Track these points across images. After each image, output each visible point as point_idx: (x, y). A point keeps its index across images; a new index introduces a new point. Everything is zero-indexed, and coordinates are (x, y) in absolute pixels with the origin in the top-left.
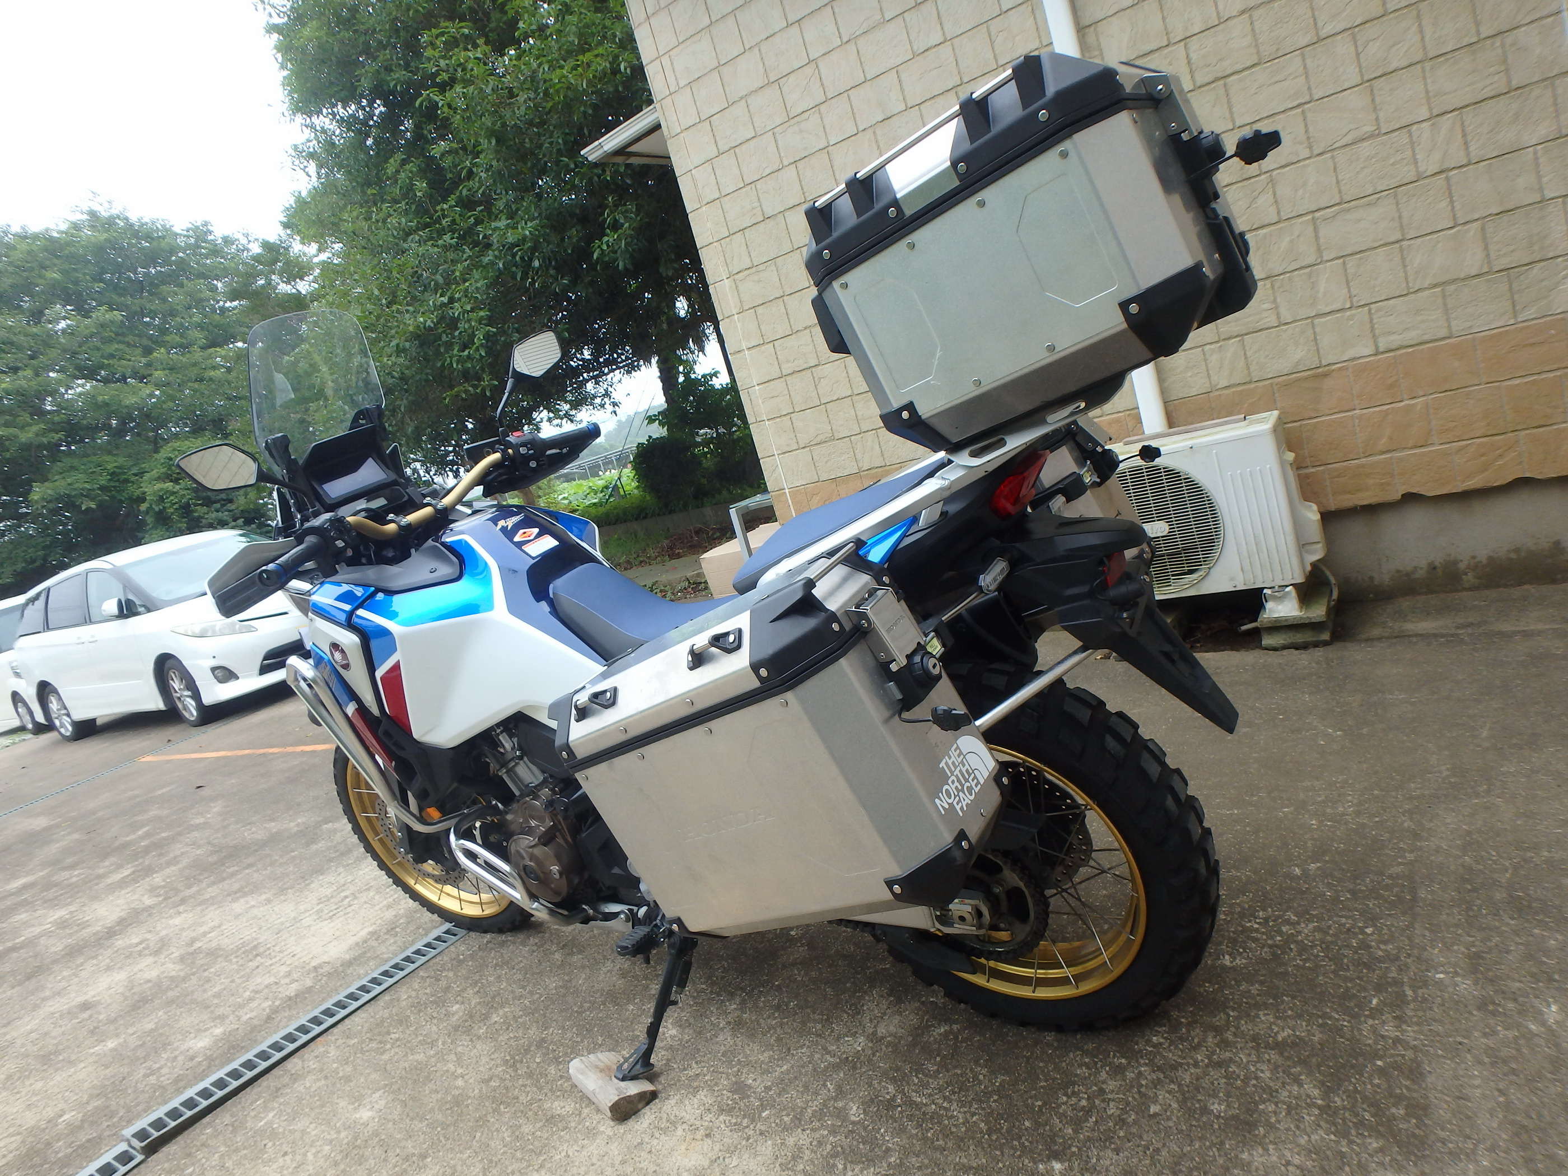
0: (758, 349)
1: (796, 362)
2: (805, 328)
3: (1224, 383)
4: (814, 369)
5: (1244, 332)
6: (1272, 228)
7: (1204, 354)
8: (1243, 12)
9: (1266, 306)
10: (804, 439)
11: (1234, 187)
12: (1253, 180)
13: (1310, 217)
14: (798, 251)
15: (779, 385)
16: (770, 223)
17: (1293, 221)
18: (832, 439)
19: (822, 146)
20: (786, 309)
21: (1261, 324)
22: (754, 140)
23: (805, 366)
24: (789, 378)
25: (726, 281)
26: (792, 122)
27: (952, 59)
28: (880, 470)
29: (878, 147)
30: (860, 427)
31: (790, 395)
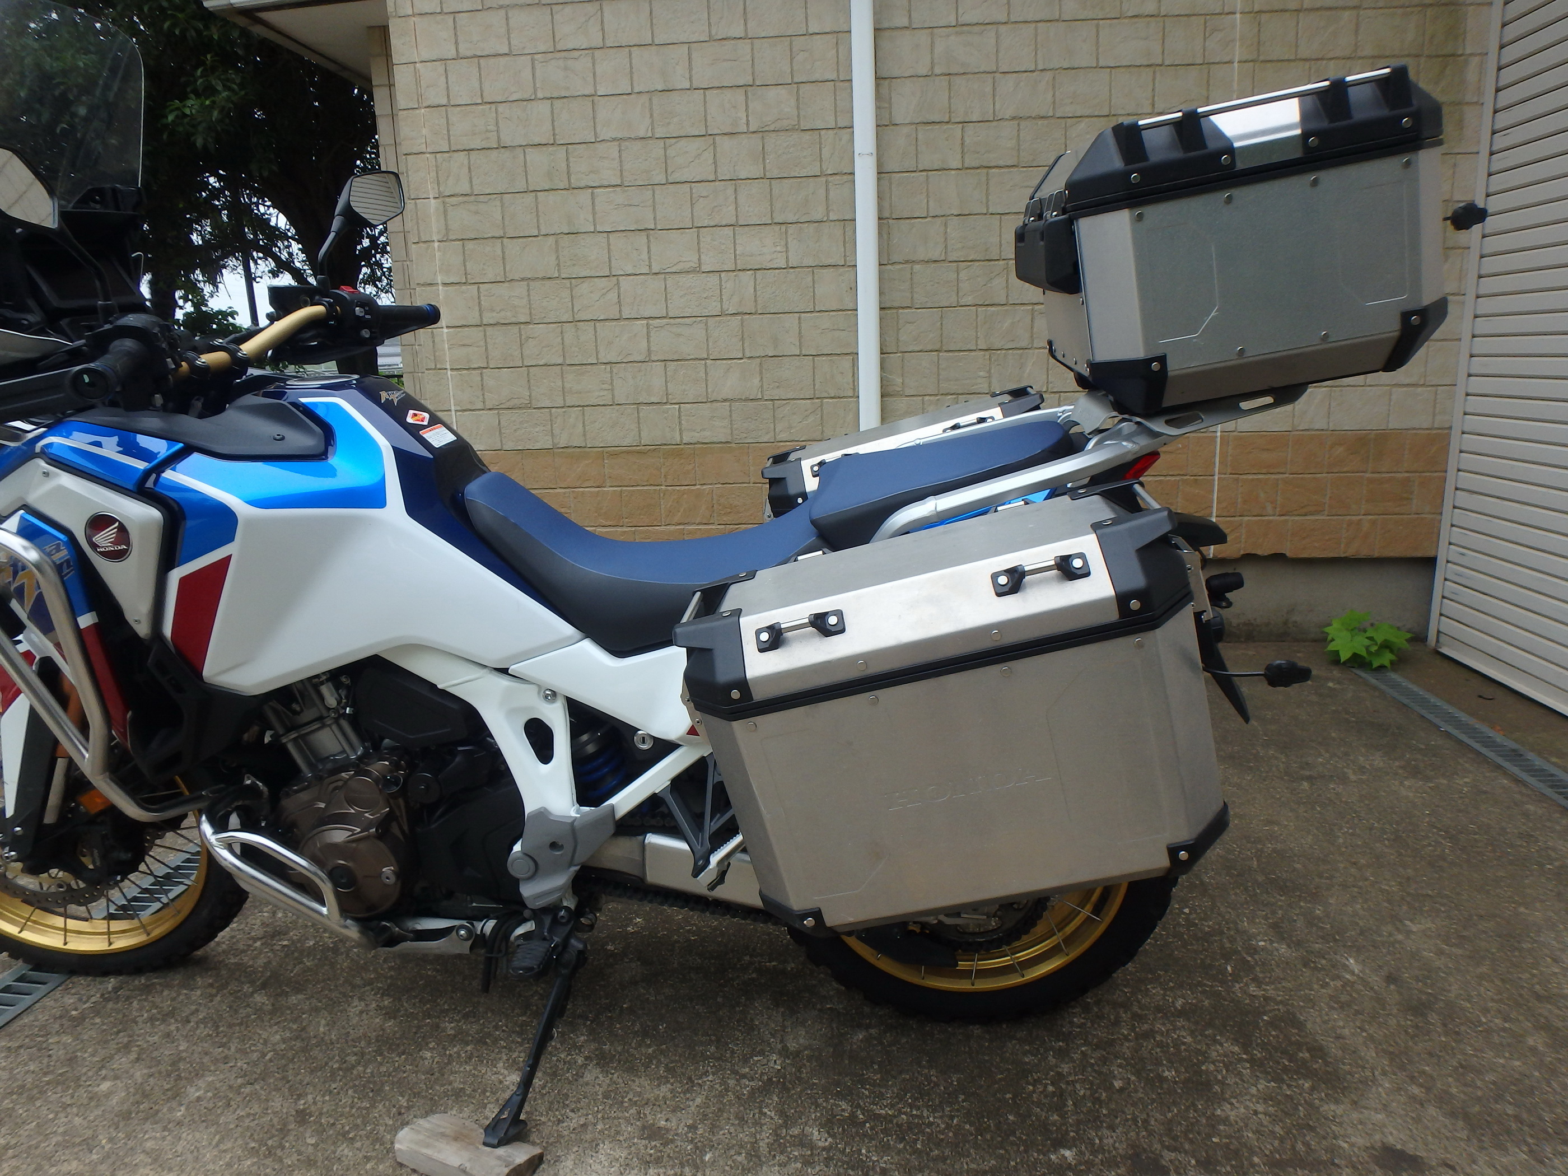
0: (457, 287)
1: (502, 314)
2: (523, 279)
4: (522, 326)
5: (960, 392)
6: (1000, 308)
7: (923, 404)
8: (1014, 118)
9: (981, 374)
10: (492, 400)
11: (977, 264)
12: (993, 263)
13: (1030, 307)
14: (533, 194)
15: (476, 333)
16: (505, 154)
17: (1017, 307)
18: (529, 406)
19: (587, 93)
20: (503, 253)
21: (974, 389)
22: (507, 58)
23: (514, 320)
24: (489, 329)
25: (433, 201)
26: (558, 55)
27: (749, 57)
28: (578, 450)
29: (651, 116)
30: (564, 400)
31: (486, 349)
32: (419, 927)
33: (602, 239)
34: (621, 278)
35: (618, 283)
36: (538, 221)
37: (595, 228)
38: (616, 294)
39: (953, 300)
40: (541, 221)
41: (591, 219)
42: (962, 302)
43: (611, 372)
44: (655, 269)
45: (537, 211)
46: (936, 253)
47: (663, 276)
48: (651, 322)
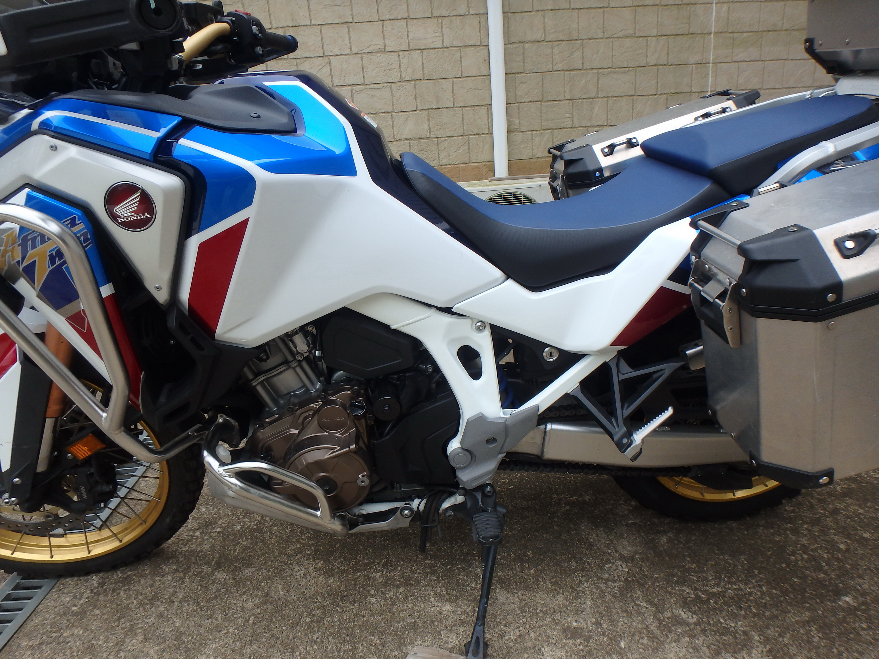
3: (539, 155)
5: (555, 127)
6: (578, 72)
7: (532, 136)
9: (568, 115)
11: (564, 43)
12: (573, 42)
13: (596, 71)
17: (589, 71)
21: (563, 125)
32: (364, 512)
33: (316, 30)
34: (331, 58)
35: (329, 62)
36: (270, 18)
37: (311, 22)
38: (329, 69)
39: (549, 67)
40: (272, 18)
41: (308, 16)
42: (556, 68)
44: (355, 50)
45: (269, 11)
46: (538, 36)
47: (360, 55)
48: (353, 88)
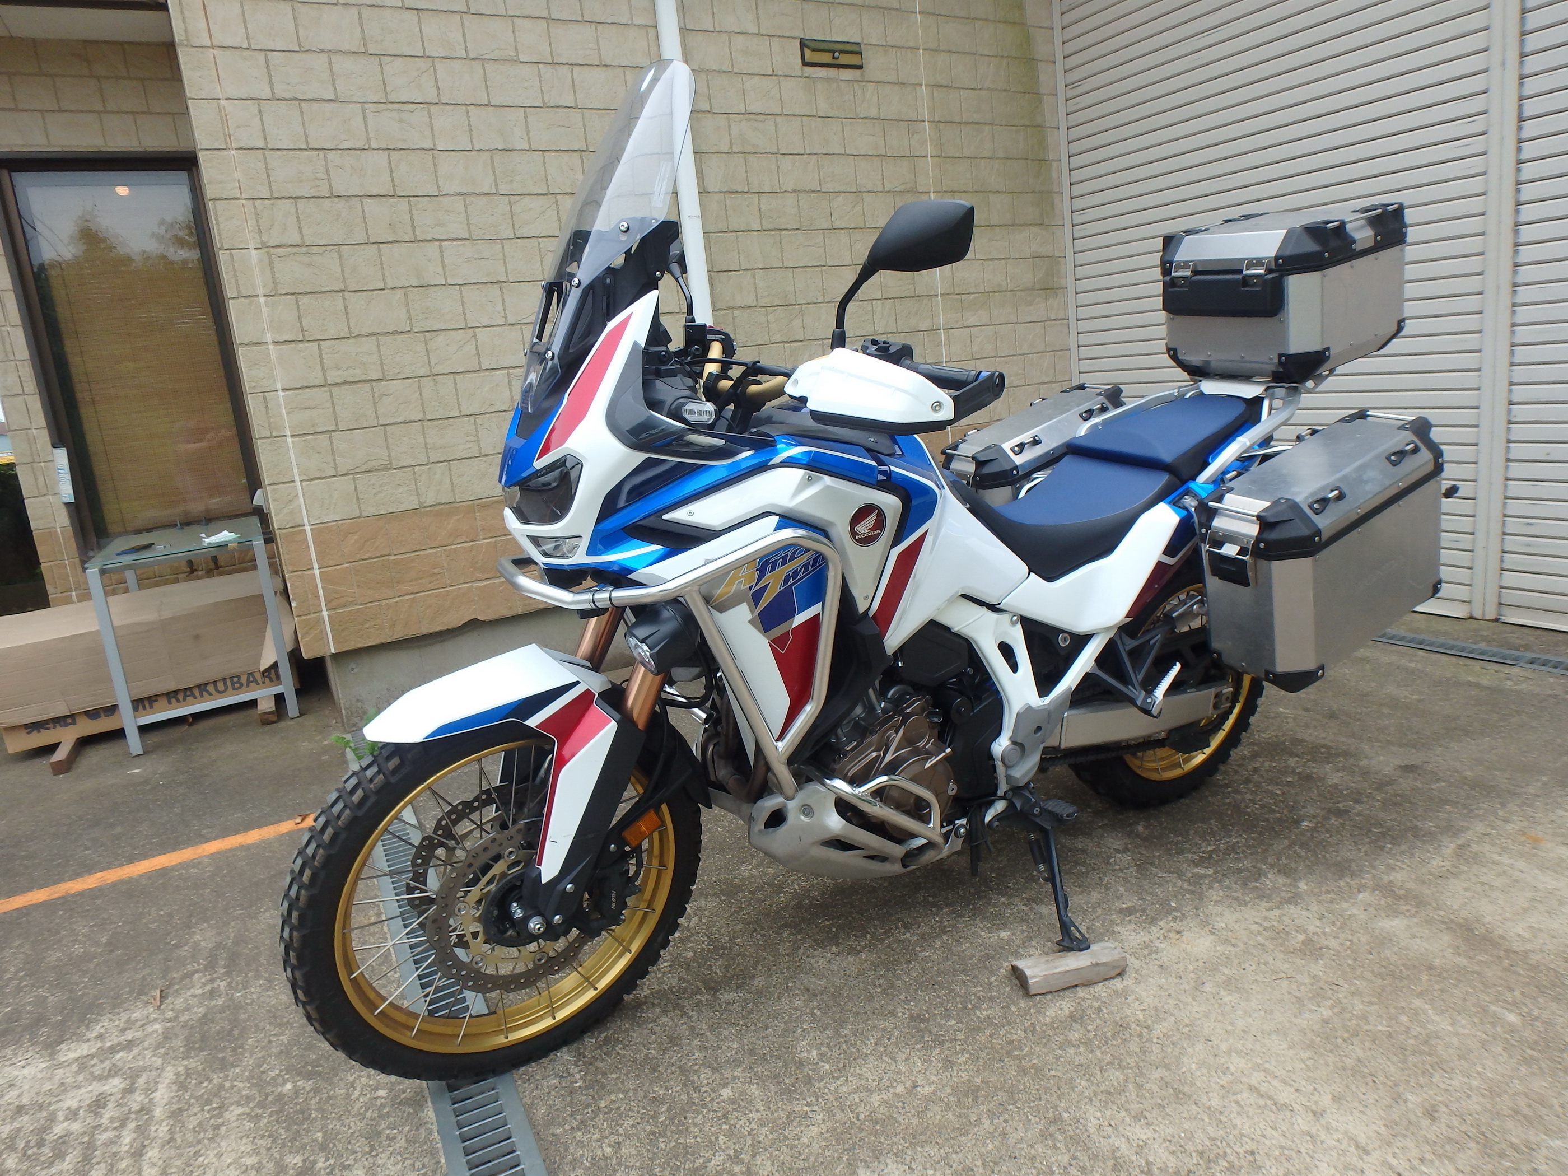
0: (293, 345)
1: (350, 372)
2: (371, 335)
4: (374, 384)
10: (345, 464)
11: (780, 308)
12: (791, 307)
14: (375, 246)
15: (320, 395)
16: (340, 204)
18: (385, 468)
19: (426, 146)
20: (346, 307)
22: (333, 105)
23: (364, 377)
24: (336, 390)
25: (254, 252)
26: (390, 106)
28: (447, 506)
29: (494, 172)
30: (428, 458)
31: (334, 409)
33: (454, 291)
34: (477, 330)
35: (475, 336)
36: (383, 274)
37: (446, 279)
38: (474, 346)
39: (766, 338)
40: (387, 273)
41: (441, 272)
42: (774, 339)
43: (475, 423)
44: (511, 320)
45: (382, 264)
46: (750, 301)
47: (519, 327)
48: (511, 371)
